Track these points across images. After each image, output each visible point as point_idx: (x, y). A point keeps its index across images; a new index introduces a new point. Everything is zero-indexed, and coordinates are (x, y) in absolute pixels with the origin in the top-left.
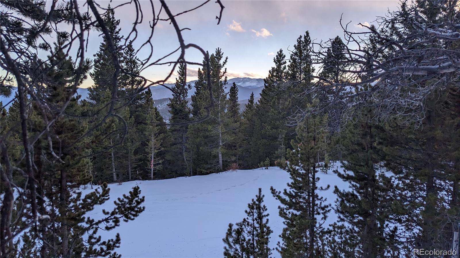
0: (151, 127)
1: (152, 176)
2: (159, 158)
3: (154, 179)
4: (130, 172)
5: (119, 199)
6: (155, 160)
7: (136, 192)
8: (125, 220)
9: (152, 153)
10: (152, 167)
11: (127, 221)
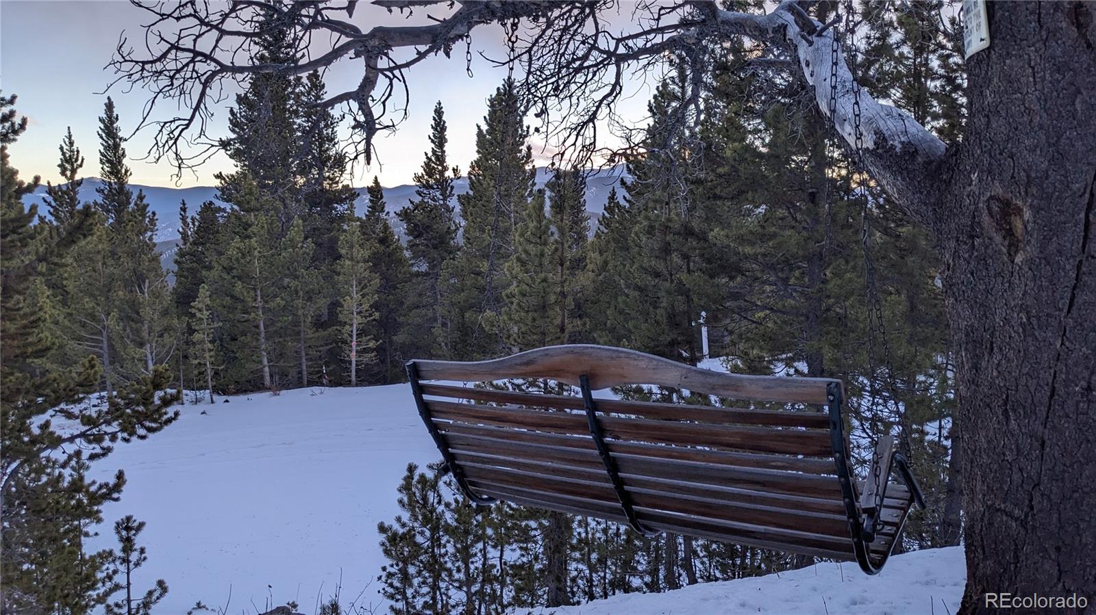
1: (353, 378)
2: (369, 337)
3: (357, 385)
4: (304, 368)
6: (360, 342)
8: (125, 440)
9: (351, 325)
10: (353, 357)
11: (126, 440)
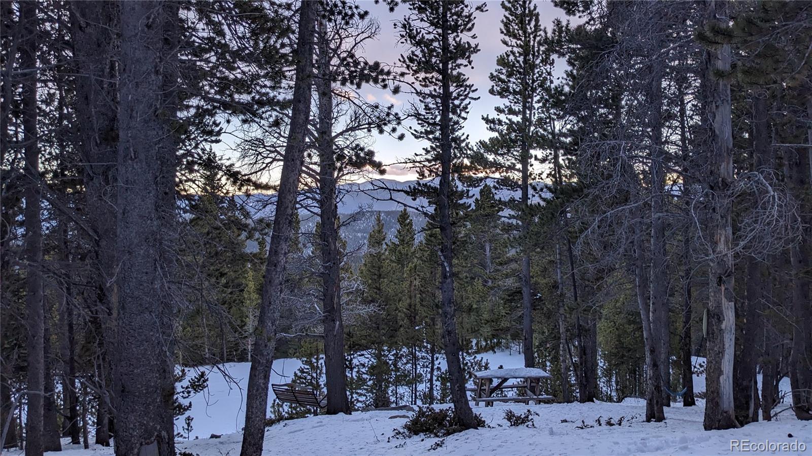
0: (248, 302)
4: (225, 352)
5: (192, 379)
7: (203, 374)
8: (195, 393)
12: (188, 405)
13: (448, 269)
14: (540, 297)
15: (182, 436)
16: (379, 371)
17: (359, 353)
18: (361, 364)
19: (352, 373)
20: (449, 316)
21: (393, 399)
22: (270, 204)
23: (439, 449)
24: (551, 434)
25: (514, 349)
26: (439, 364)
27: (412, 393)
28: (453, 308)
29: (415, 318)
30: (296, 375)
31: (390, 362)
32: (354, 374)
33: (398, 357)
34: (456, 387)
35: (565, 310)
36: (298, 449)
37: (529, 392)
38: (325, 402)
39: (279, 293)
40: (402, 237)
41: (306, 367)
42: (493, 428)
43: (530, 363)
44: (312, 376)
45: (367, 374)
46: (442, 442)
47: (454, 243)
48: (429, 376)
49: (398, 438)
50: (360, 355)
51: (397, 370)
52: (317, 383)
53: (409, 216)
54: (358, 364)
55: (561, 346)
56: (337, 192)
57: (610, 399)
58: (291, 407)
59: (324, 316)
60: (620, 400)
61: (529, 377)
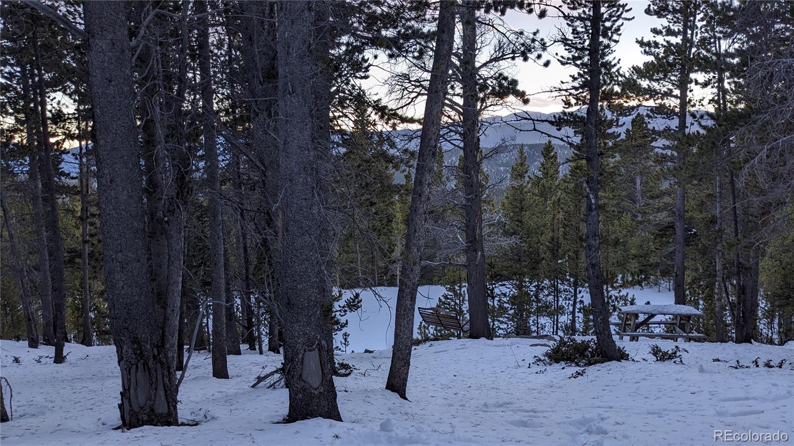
0: (396, 232)
4: (376, 278)
5: (348, 299)
7: (357, 296)
8: (350, 312)
12: (345, 322)
13: (593, 201)
14: (695, 233)
15: (340, 349)
16: (521, 301)
17: (500, 283)
18: (502, 293)
19: (493, 302)
20: (593, 249)
21: (534, 328)
22: (416, 138)
23: (580, 377)
24: (700, 372)
25: (664, 286)
26: (582, 297)
27: (554, 324)
28: (598, 241)
29: (557, 251)
30: (440, 300)
31: (532, 293)
32: (496, 303)
33: (539, 289)
34: (599, 319)
35: (723, 246)
36: (442, 367)
37: (678, 329)
38: (467, 327)
39: (424, 222)
40: (546, 171)
41: (450, 293)
42: (637, 361)
43: (680, 300)
44: (455, 302)
45: (508, 303)
46: (583, 372)
47: (601, 174)
48: (571, 308)
49: (538, 365)
50: (501, 285)
51: (538, 301)
52: (460, 308)
53: (554, 148)
54: (499, 293)
55: (717, 283)
56: (479, 125)
57: (771, 342)
58: (436, 330)
59: (466, 247)
60: (782, 343)
61: (679, 314)
